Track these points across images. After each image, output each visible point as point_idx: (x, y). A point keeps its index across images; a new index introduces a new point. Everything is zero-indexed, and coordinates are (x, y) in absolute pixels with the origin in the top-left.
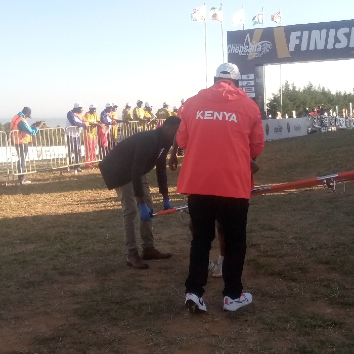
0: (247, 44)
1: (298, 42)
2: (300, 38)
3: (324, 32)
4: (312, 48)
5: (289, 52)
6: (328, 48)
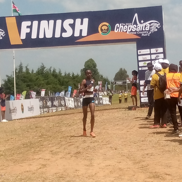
2: (30, 27)
3: (52, 22)
5: (21, 39)
6: (55, 37)
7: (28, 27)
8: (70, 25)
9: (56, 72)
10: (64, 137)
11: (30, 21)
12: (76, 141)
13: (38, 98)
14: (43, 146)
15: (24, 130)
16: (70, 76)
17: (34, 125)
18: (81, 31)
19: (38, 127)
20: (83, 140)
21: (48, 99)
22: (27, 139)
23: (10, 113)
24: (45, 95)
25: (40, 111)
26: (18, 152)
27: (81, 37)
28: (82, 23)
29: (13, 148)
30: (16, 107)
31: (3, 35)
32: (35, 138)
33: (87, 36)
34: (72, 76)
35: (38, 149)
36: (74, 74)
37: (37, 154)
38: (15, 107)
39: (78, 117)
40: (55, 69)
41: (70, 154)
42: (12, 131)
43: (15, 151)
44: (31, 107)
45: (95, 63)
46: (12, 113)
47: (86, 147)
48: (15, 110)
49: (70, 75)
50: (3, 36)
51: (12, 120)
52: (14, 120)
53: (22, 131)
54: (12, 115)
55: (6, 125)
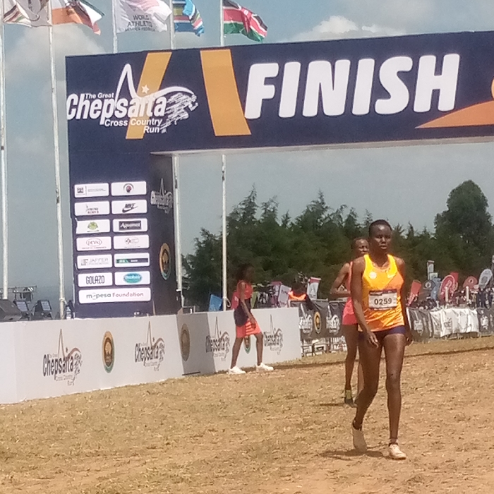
0: (125, 93)
1: (270, 92)
2: (277, 81)
3: (343, 65)
4: (310, 110)
5: (246, 119)
6: (354, 112)
7: (268, 81)
8: (402, 75)
9: (357, 222)
10: (373, 429)
11: (276, 62)
12: (410, 442)
13: (295, 305)
14: (309, 457)
15: (250, 406)
16: (402, 237)
17: (282, 389)
18: (436, 94)
19: (295, 397)
20: (435, 441)
21: (329, 307)
22: (258, 432)
23: (209, 349)
24: (318, 298)
25: (303, 347)
26: (231, 473)
27: (434, 112)
28: (438, 70)
29: (216, 459)
30: (226, 333)
31: (190, 106)
32: (285, 430)
33: (455, 109)
34: (408, 235)
35: (293, 465)
36: (414, 229)
37: (288, 478)
38: (222, 333)
39: (422, 369)
40: (353, 213)
41: (391, 484)
42: (212, 408)
43: (223, 470)
44: (272, 334)
45: (483, 196)
46: (215, 352)
47: (442, 464)
48: (223, 342)
49: (402, 234)
50: (192, 108)
51: (215, 373)
52: (220, 372)
53: (246, 409)
54: (215, 358)
55: (196, 389)
